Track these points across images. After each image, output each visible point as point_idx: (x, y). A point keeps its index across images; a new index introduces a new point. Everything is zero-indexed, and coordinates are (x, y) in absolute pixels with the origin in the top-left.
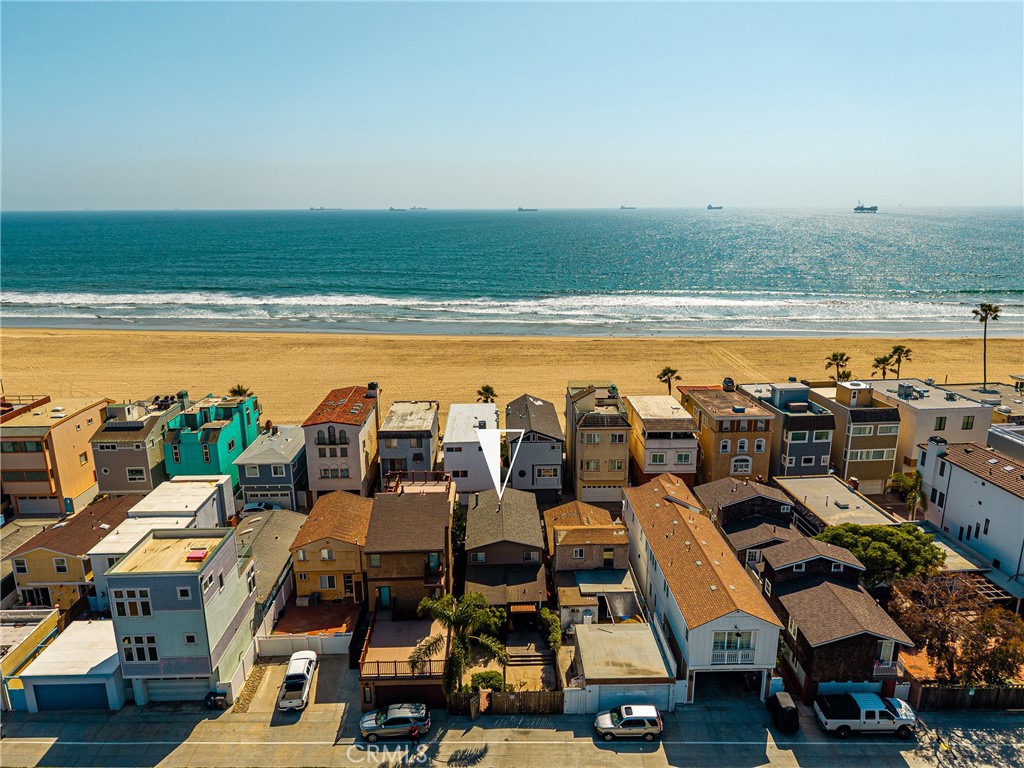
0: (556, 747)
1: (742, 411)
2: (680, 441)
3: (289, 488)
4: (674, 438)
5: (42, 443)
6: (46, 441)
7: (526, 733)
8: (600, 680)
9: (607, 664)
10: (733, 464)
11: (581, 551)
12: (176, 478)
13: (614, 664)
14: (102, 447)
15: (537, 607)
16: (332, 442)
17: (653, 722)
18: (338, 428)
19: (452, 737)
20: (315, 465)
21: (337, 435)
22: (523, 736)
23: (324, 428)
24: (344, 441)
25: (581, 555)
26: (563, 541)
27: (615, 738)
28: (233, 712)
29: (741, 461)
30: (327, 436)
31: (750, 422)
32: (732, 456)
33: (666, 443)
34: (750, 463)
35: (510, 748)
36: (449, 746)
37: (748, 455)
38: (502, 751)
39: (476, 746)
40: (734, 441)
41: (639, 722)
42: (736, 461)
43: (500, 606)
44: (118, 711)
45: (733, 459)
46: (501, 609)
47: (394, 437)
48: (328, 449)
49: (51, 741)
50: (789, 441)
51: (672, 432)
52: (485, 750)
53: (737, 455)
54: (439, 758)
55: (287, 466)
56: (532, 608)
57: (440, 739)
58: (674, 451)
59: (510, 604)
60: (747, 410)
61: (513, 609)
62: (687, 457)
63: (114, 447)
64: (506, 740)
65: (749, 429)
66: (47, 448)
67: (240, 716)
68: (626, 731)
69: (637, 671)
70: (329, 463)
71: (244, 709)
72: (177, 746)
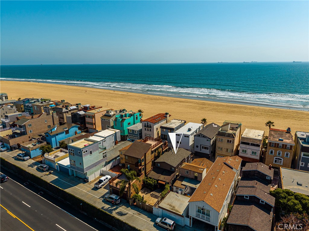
0: (143, 221)
1: (282, 140)
2: (253, 146)
3: (138, 137)
4: (251, 145)
5: (93, 117)
6: (94, 116)
7: (140, 214)
8: (162, 208)
9: (168, 204)
10: (275, 159)
11: (188, 172)
12: (110, 129)
13: (170, 205)
14: (103, 120)
15: (166, 184)
16: (148, 127)
17: (170, 225)
18: (149, 123)
19: (123, 208)
20: (144, 132)
21: (149, 125)
22: (138, 215)
23: (146, 123)
24: (150, 127)
25: (188, 173)
26: (183, 167)
27: (159, 226)
28: (88, 184)
29: (278, 159)
30: (147, 125)
31: (283, 145)
32: (274, 157)
33: (248, 146)
34: (282, 161)
35: (133, 216)
36: (120, 209)
37: (281, 157)
38: (130, 216)
39: (125, 212)
40: (276, 151)
41: (166, 224)
42: (276, 159)
43: (156, 180)
44: (70, 176)
45: (275, 158)
46: (155, 180)
47: (164, 128)
48: (147, 128)
49: (57, 177)
50: (302, 156)
51: (250, 143)
52: (126, 214)
53: (276, 156)
54: (115, 211)
55: (138, 131)
56: (164, 183)
57: (120, 207)
58: (251, 150)
59: (159, 180)
60: (285, 140)
61: (159, 182)
62: (255, 153)
63: (104, 120)
64: (134, 214)
65: (283, 148)
66: (94, 118)
67: (88, 185)
68: (162, 224)
69: (174, 210)
70: (147, 132)
71: (90, 184)
72: (73, 186)
